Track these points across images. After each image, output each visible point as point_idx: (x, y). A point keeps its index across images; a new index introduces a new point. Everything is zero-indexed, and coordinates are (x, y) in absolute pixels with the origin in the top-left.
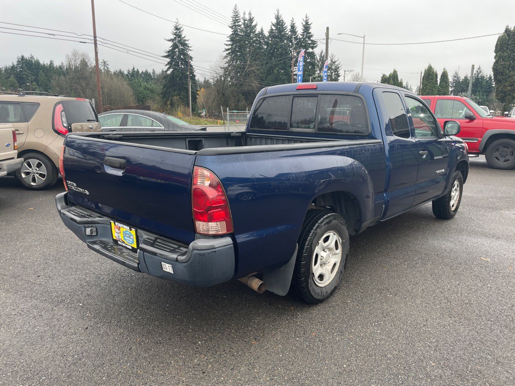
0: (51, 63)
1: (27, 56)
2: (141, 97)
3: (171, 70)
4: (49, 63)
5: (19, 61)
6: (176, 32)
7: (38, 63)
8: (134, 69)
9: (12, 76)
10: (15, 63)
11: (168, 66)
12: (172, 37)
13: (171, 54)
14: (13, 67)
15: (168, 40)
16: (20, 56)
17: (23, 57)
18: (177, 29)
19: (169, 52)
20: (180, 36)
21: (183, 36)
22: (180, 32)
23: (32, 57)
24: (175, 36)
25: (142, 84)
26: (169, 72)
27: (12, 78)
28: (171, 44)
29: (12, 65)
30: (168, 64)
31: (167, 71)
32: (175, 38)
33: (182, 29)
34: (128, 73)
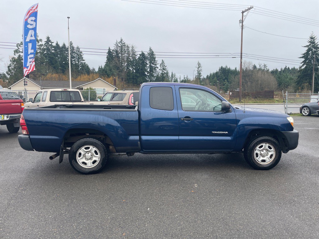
0: (236, 69)
1: (224, 66)
2: (286, 85)
3: (305, 66)
4: (234, 69)
5: (220, 69)
6: (311, 41)
7: (229, 69)
8: (286, 67)
9: (215, 77)
10: (218, 70)
11: (303, 64)
12: (308, 44)
13: (306, 56)
14: (217, 73)
15: (305, 47)
16: (220, 67)
17: (222, 67)
18: (312, 38)
19: (304, 54)
20: (314, 43)
21: (316, 42)
22: (314, 40)
23: (226, 67)
24: (310, 43)
25: (288, 76)
26: (303, 68)
27: (215, 78)
28: (307, 48)
29: (216, 72)
30: (303, 62)
31: (302, 66)
32: (310, 44)
33: (315, 38)
34: (281, 70)
